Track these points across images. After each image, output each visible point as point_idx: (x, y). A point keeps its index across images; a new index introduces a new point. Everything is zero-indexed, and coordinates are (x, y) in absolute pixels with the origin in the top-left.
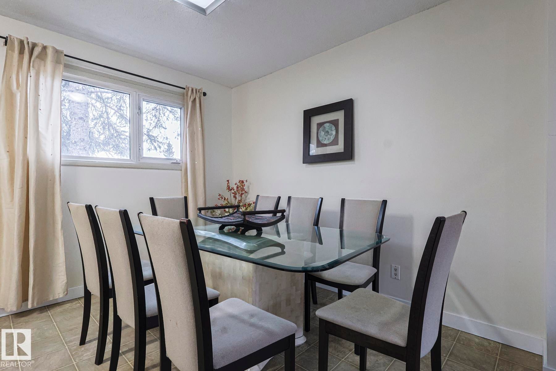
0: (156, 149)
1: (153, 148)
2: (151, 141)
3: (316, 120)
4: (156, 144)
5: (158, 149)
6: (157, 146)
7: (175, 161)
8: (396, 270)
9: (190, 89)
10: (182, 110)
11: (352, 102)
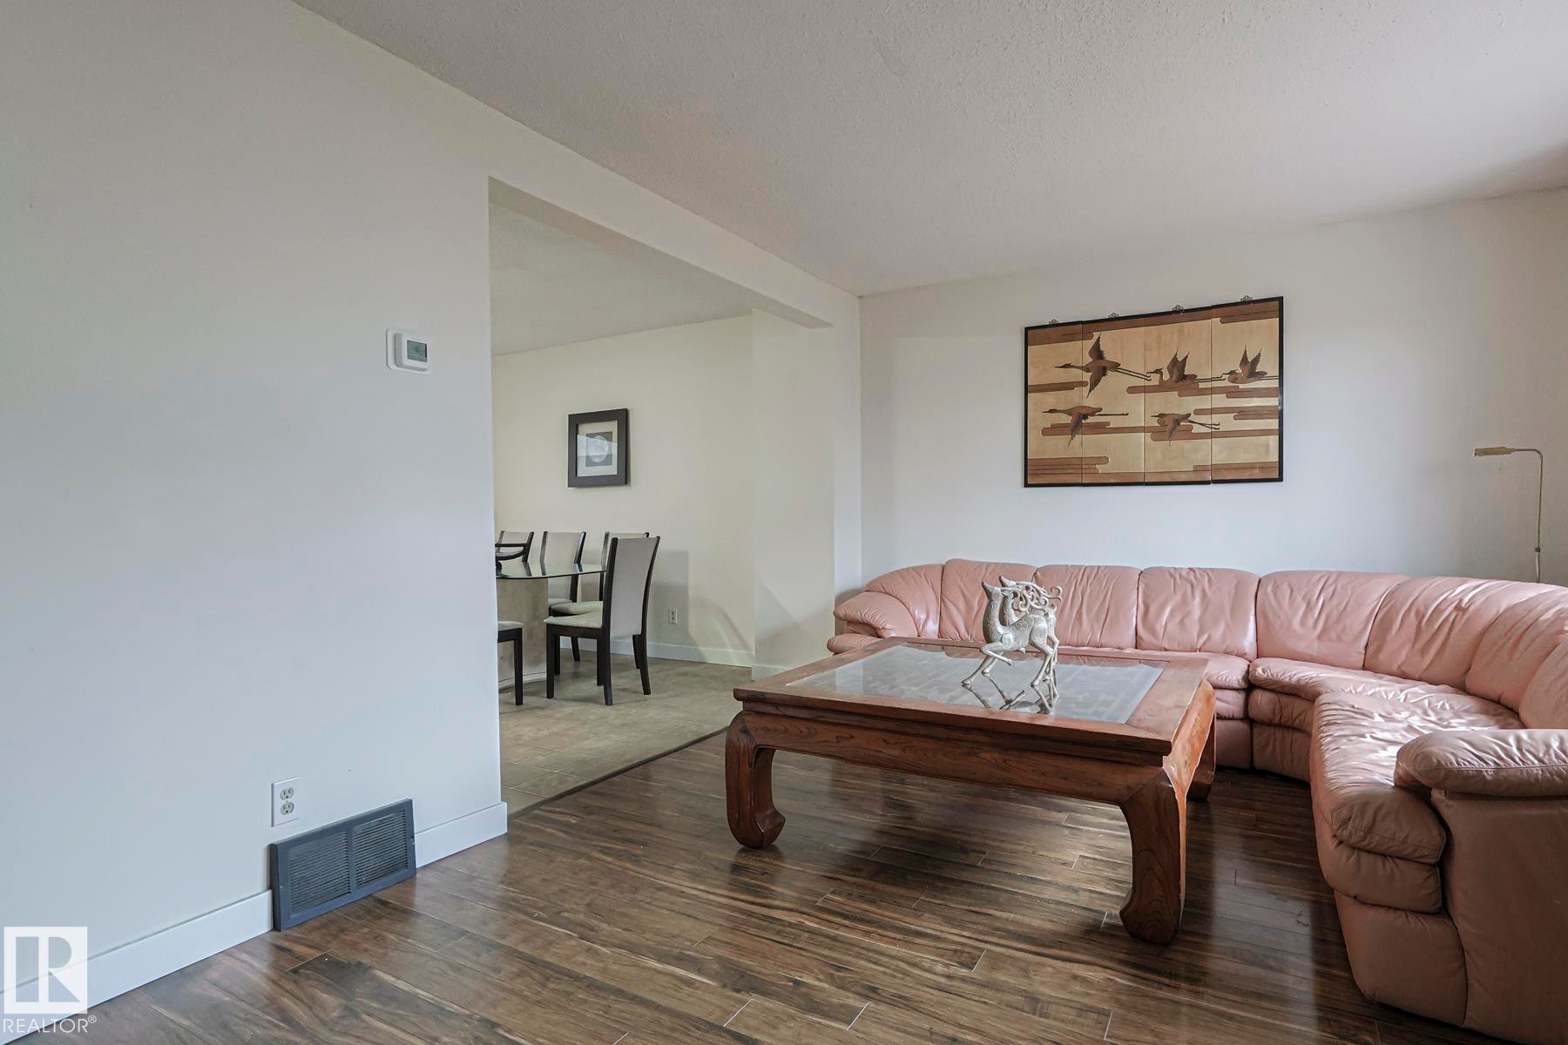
3: (585, 429)
8: (673, 613)
11: (626, 412)
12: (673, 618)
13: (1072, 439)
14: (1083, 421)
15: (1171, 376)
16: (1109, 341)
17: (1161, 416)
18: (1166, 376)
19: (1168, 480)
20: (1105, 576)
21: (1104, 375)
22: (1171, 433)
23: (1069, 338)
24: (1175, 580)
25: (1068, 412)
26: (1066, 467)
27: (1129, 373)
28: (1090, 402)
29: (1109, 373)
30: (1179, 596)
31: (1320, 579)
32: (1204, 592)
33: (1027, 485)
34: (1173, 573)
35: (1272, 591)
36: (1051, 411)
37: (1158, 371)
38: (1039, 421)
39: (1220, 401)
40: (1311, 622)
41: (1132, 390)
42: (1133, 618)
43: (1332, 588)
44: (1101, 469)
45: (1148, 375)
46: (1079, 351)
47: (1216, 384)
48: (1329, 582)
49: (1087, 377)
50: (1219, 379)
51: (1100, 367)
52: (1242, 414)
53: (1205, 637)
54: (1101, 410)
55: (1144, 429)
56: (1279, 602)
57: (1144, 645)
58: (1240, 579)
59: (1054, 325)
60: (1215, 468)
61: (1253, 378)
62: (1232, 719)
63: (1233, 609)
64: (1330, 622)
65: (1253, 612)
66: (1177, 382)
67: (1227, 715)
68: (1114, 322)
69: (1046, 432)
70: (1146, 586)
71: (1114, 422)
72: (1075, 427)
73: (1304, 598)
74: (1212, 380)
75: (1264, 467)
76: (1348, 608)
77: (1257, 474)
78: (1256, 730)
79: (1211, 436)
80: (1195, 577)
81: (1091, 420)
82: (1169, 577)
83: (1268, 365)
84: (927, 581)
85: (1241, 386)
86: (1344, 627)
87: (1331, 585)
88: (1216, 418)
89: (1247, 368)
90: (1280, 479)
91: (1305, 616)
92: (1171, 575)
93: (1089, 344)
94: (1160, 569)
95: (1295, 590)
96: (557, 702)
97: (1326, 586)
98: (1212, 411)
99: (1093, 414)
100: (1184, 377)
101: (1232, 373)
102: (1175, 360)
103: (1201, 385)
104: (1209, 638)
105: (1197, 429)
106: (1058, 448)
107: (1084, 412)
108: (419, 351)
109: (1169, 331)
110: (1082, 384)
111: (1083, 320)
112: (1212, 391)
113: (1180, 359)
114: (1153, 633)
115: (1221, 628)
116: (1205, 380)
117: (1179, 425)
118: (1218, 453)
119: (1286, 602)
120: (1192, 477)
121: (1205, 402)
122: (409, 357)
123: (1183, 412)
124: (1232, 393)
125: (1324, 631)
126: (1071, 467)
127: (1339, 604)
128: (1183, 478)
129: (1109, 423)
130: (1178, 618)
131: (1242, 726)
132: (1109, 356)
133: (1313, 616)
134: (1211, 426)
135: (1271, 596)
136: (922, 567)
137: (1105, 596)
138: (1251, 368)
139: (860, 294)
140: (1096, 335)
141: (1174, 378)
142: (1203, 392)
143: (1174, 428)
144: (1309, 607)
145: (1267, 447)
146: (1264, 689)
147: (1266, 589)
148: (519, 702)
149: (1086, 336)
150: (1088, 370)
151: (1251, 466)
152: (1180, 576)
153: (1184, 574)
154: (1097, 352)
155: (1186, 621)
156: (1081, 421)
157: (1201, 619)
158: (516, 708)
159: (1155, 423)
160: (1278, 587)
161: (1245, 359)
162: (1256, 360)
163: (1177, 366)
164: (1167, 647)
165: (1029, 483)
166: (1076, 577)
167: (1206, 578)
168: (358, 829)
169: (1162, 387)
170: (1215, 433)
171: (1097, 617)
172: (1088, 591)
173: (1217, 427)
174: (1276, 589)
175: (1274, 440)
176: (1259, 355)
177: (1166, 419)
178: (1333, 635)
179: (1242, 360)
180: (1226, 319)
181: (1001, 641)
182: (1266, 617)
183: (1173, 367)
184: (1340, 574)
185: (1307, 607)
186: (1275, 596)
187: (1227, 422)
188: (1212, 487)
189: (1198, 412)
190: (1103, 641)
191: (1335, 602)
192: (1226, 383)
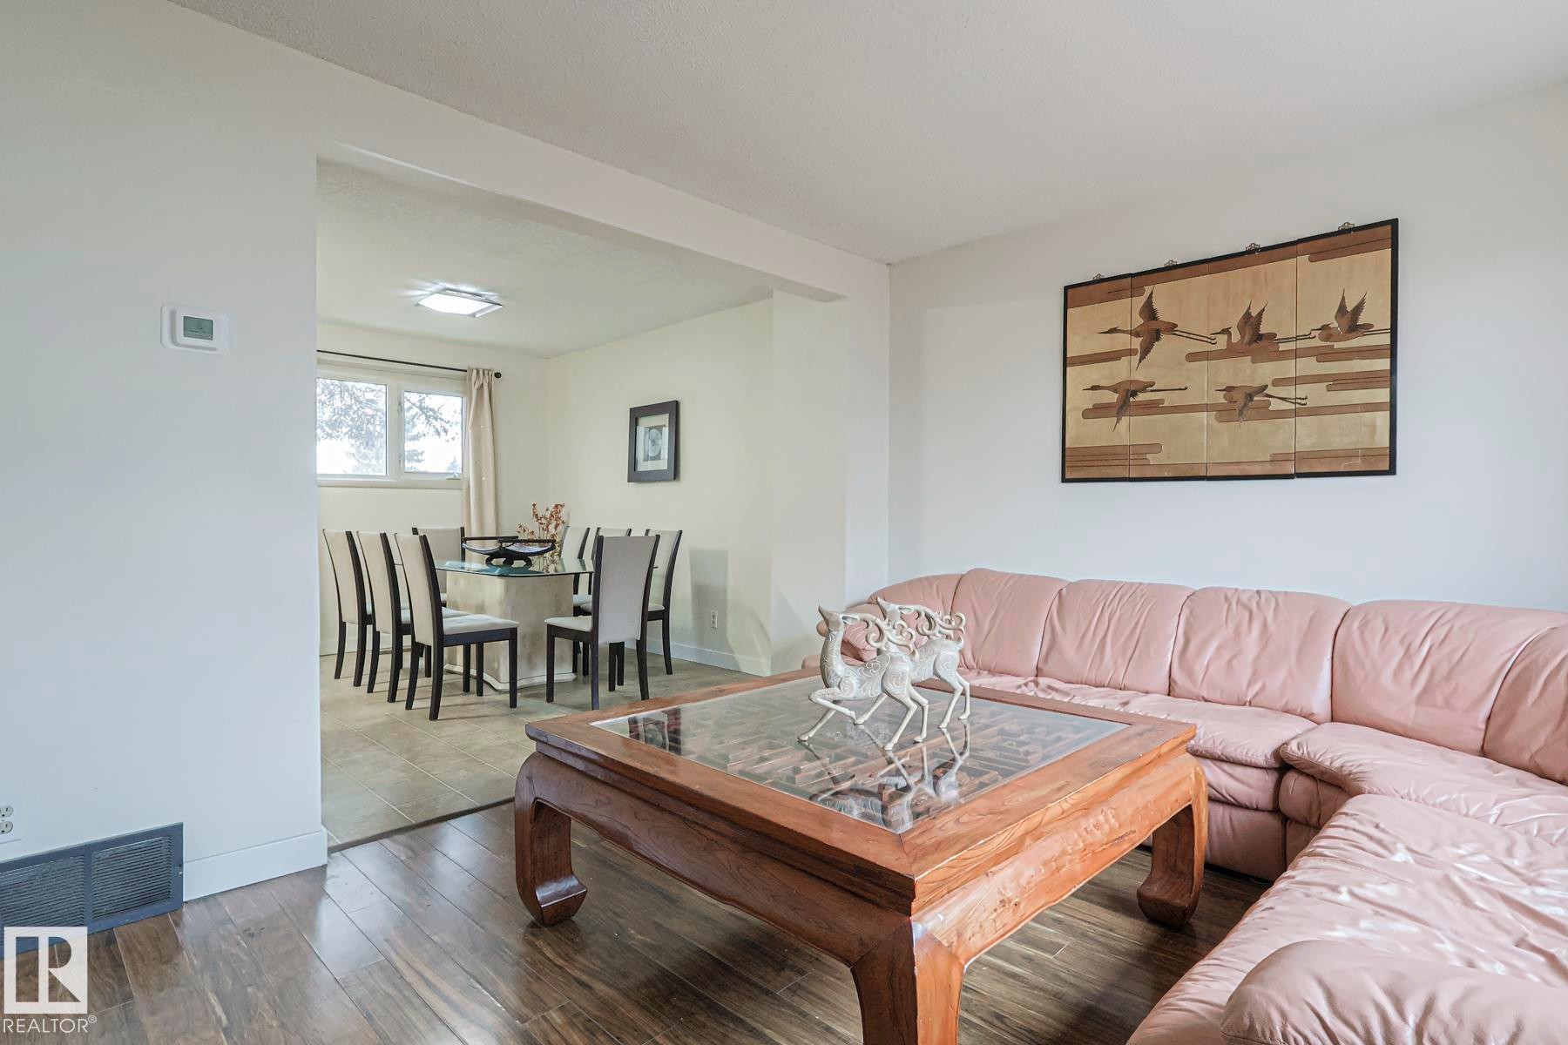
0: (438, 433)
1: (432, 430)
2: (428, 417)
3: (645, 422)
4: (438, 424)
5: (443, 434)
6: (440, 429)
7: (452, 477)
8: (714, 617)
9: (475, 372)
10: (464, 399)
11: (677, 404)
12: (713, 622)
13: (1118, 422)
14: (1131, 399)
15: (1243, 337)
16: (1165, 297)
17: (1229, 389)
18: (1236, 337)
19: (1237, 473)
20: (1142, 596)
21: (1158, 339)
22: (1241, 411)
23: (1115, 295)
24: (1230, 605)
25: (1114, 389)
26: (1109, 457)
27: (1189, 335)
28: (1140, 376)
29: (1164, 337)
30: (1231, 629)
31: (1431, 614)
32: (1265, 624)
33: (1064, 480)
34: (1228, 597)
35: (1359, 628)
36: (1094, 388)
37: (1226, 331)
38: (1080, 400)
39: (1310, 366)
40: (1408, 675)
41: (1193, 357)
42: (1168, 653)
43: (1446, 628)
44: (1152, 459)
45: (1213, 337)
46: (1126, 312)
47: (1302, 344)
48: (1442, 621)
49: (1137, 343)
50: (1306, 337)
51: (1153, 329)
52: (1339, 382)
53: (1257, 687)
54: (1152, 384)
55: (1205, 408)
56: (1364, 643)
57: (1177, 691)
58: (1317, 607)
59: (1100, 281)
60: (1298, 457)
61: (1354, 334)
62: (1257, 809)
63: (1300, 652)
64: (1437, 678)
65: (1329, 656)
66: (1250, 343)
67: (1248, 805)
68: (1171, 271)
69: (1087, 414)
70: (1191, 612)
71: (1169, 399)
72: (1122, 407)
73: (1402, 641)
74: (1297, 338)
75: (1368, 454)
76: (1466, 659)
77: (1358, 464)
78: (1291, 830)
79: (1295, 413)
80: (1258, 604)
81: (1141, 397)
82: (1223, 601)
83: (1375, 314)
84: (938, 593)
85: (1337, 345)
86: (1456, 689)
87: (1446, 623)
88: (1302, 390)
89: (1346, 320)
90: (1392, 471)
91: (1400, 666)
92: (1226, 599)
93: (1139, 301)
94: (1216, 590)
95: (1391, 630)
96: (554, 706)
97: (1437, 624)
98: (1297, 381)
99: (1143, 390)
100: (1260, 337)
101: (1324, 328)
102: (1247, 315)
103: (1282, 347)
104: (1263, 687)
105: (1276, 405)
106: (1102, 433)
107: (1133, 388)
108: (199, 328)
109: (1239, 278)
110: (1131, 352)
111: (1133, 271)
112: (1297, 354)
113: (1254, 314)
114: (1190, 674)
115: (1282, 674)
116: (1287, 340)
117: (1251, 400)
118: (1305, 435)
119: (1375, 646)
120: (1268, 469)
121: (1288, 368)
122: (185, 336)
123: (1257, 384)
124: (1324, 355)
125: (1425, 691)
126: (1115, 457)
127: (1454, 650)
128: (1257, 470)
129: (1162, 401)
130: (1227, 656)
131: (1273, 822)
132: (1164, 315)
133: (1412, 665)
134: (1295, 401)
135: (1356, 634)
136: (937, 578)
137: (1137, 623)
138: (1351, 321)
139: (890, 262)
140: (1148, 289)
141: (1247, 338)
142: (1285, 355)
143: (1245, 404)
144: (1408, 654)
145: (1373, 428)
146: (1301, 772)
147: (1350, 627)
148: (513, 704)
149: (1134, 292)
150: (1138, 335)
151: (1349, 454)
152: (1238, 601)
153: (1244, 598)
154: (1149, 312)
155: (1235, 662)
156: (1128, 399)
157: (1256, 660)
158: (507, 710)
159: (1220, 398)
160: (1367, 623)
161: (1342, 309)
162: (1358, 309)
163: (1251, 322)
164: (1206, 696)
165: (1067, 477)
166: (1108, 595)
167: (1273, 605)
168: (105, 854)
169: (1231, 352)
170: (1302, 410)
171: (1124, 650)
172: (1118, 613)
173: (1303, 402)
174: (1365, 625)
175: (1383, 418)
176: (1362, 303)
177: (1234, 393)
178: (1440, 699)
179: (1338, 311)
180: (1317, 256)
181: (839, 687)
182: (1345, 663)
183: (1246, 323)
184: (1464, 608)
185: (1405, 655)
186: (1362, 632)
187: (1316, 394)
188: (1297, 481)
189: (1278, 382)
190: (1127, 682)
191: (1447, 648)
192: (1317, 342)
